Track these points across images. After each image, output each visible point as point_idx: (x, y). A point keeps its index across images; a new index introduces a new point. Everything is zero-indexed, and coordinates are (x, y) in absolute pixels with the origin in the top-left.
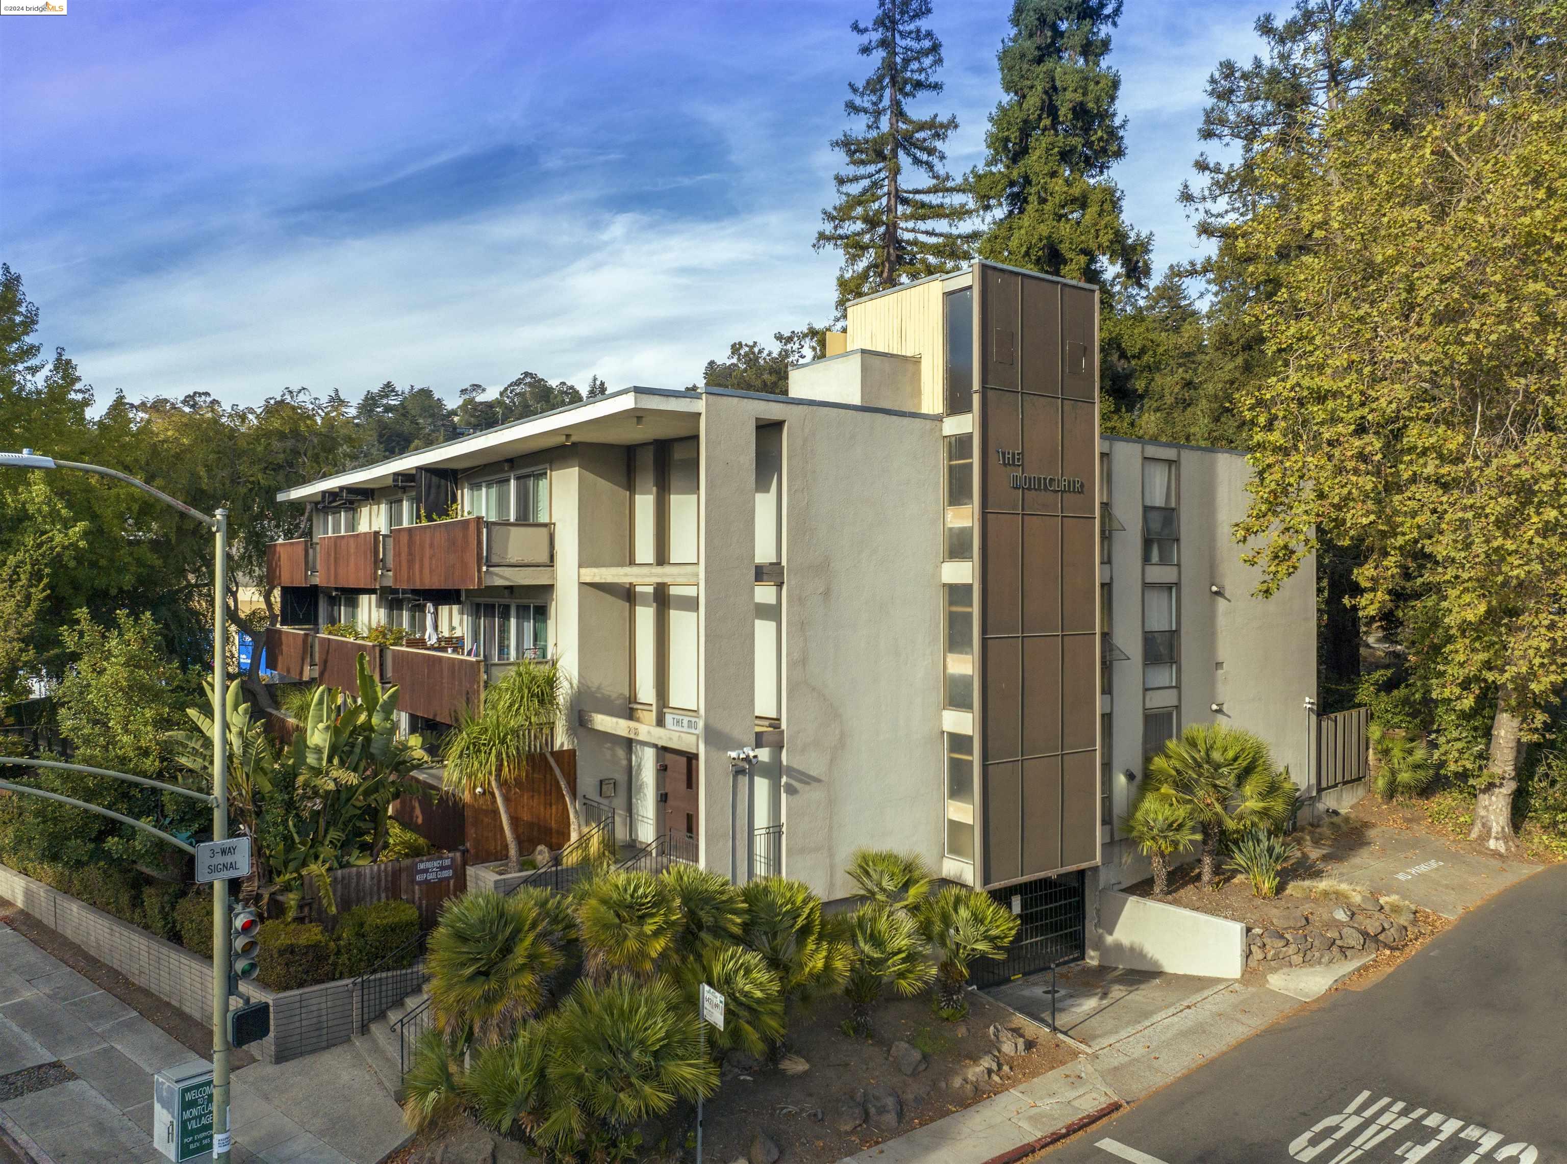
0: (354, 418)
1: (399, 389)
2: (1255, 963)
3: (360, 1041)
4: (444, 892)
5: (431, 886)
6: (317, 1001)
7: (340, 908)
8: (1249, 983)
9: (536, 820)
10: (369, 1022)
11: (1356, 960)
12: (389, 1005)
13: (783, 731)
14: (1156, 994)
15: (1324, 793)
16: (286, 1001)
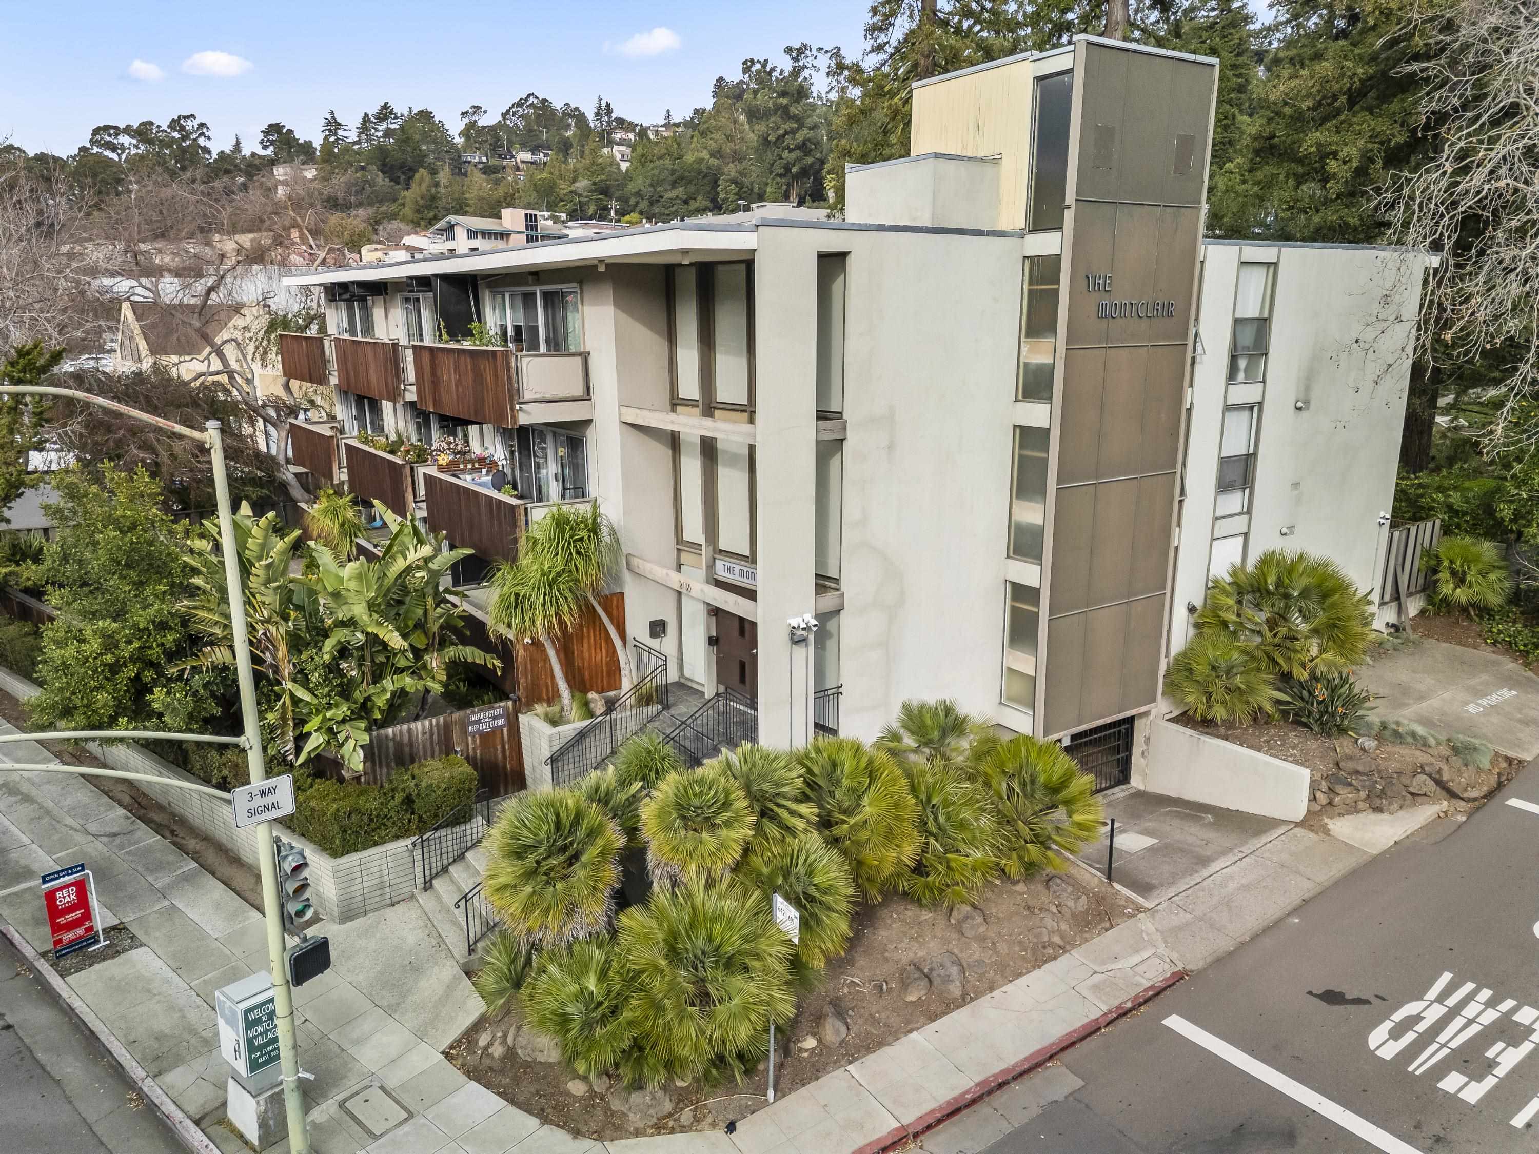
0: (355, 143)
1: (398, 110)
2: (1318, 808)
3: (424, 899)
4: (498, 741)
5: (484, 736)
6: (377, 863)
7: (393, 764)
8: (1311, 828)
9: (586, 664)
10: (432, 878)
11: (1426, 807)
12: (451, 860)
13: (843, 594)
14: (1211, 835)
15: (1385, 607)
16: (346, 866)
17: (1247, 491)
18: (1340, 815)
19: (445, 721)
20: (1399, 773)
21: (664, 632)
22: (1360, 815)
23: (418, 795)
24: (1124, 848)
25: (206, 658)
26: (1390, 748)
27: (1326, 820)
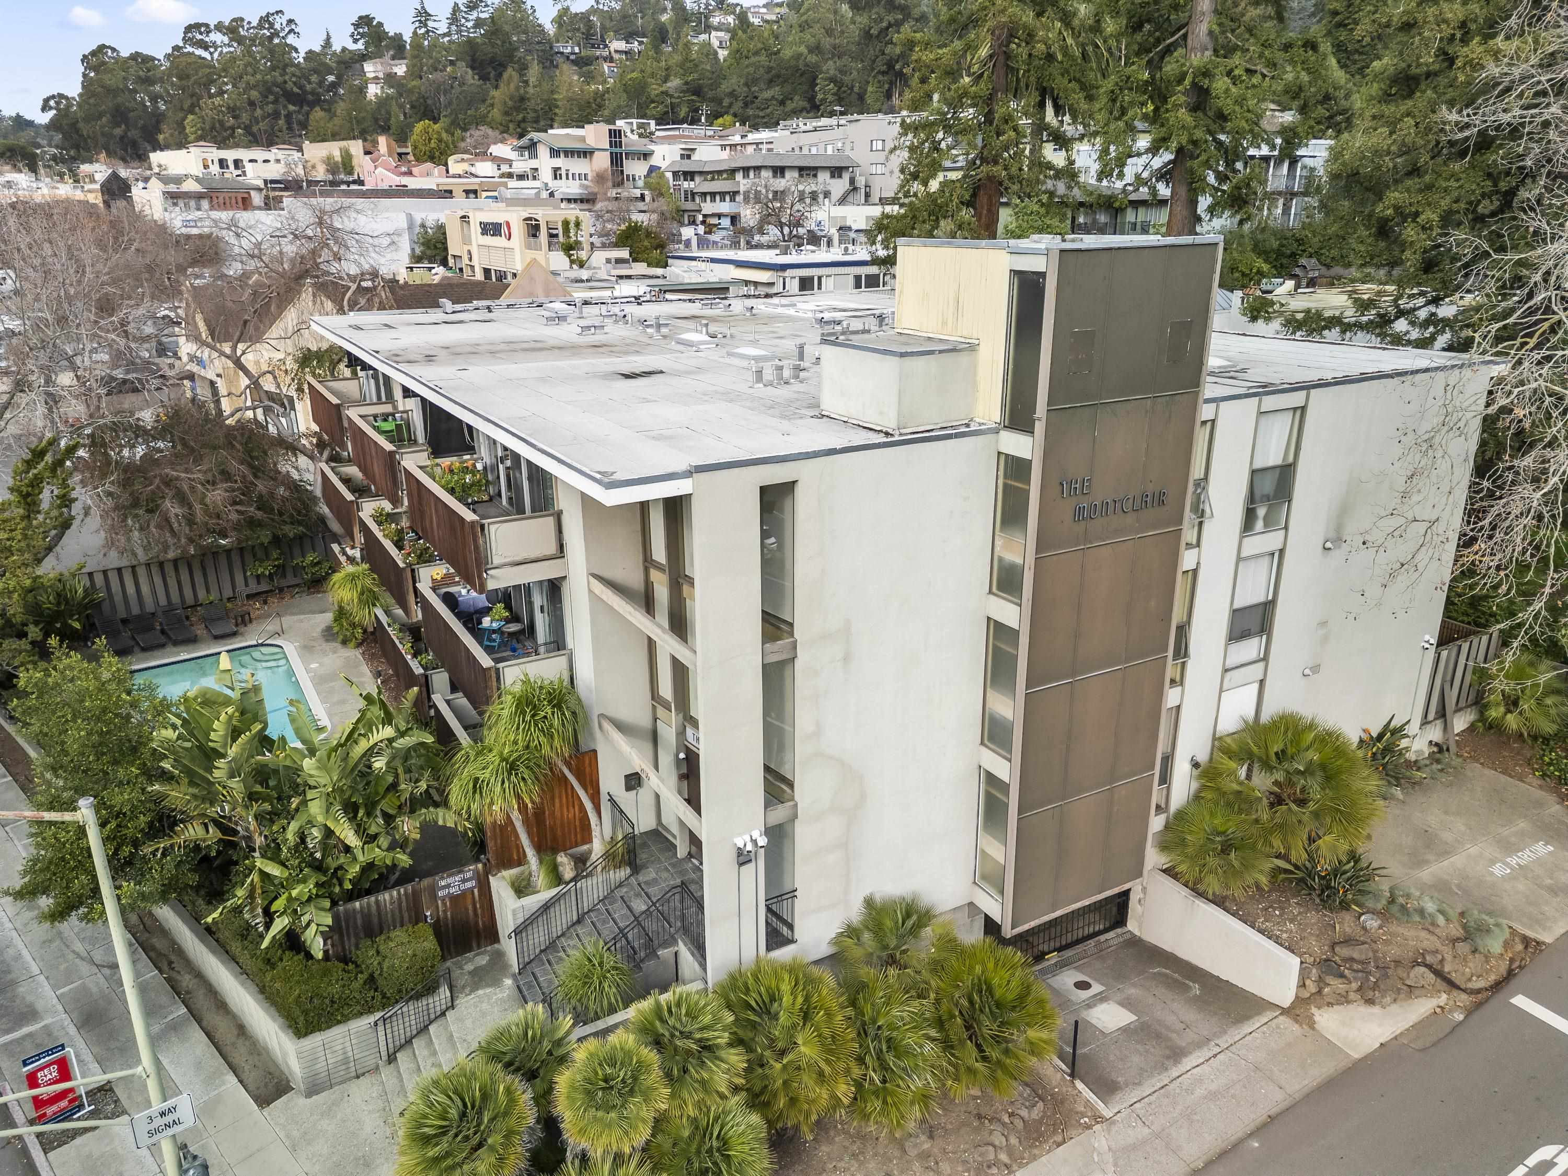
0: (445, 34)
2: (1307, 995)
3: (386, 1073)
4: (469, 901)
5: (454, 898)
6: (341, 1041)
7: (362, 935)
8: (1296, 1019)
9: (558, 822)
10: (395, 1052)
11: (1422, 1000)
12: (415, 1032)
13: (796, 805)
14: (1191, 1015)
15: (1428, 726)
16: (309, 1047)
17: (1264, 637)
18: (1329, 1004)
19: (414, 891)
20: (1397, 963)
21: (639, 785)
22: (1350, 1006)
23: (380, 975)
24: (1099, 1026)
25: (179, 836)
26: (1394, 927)
27: (1314, 1010)
